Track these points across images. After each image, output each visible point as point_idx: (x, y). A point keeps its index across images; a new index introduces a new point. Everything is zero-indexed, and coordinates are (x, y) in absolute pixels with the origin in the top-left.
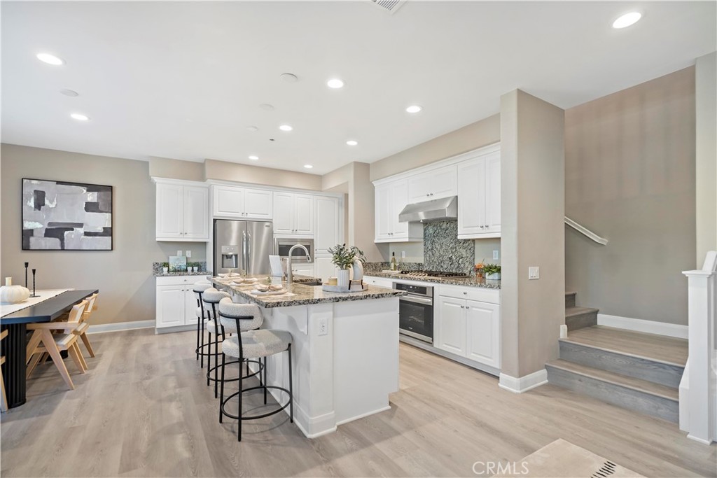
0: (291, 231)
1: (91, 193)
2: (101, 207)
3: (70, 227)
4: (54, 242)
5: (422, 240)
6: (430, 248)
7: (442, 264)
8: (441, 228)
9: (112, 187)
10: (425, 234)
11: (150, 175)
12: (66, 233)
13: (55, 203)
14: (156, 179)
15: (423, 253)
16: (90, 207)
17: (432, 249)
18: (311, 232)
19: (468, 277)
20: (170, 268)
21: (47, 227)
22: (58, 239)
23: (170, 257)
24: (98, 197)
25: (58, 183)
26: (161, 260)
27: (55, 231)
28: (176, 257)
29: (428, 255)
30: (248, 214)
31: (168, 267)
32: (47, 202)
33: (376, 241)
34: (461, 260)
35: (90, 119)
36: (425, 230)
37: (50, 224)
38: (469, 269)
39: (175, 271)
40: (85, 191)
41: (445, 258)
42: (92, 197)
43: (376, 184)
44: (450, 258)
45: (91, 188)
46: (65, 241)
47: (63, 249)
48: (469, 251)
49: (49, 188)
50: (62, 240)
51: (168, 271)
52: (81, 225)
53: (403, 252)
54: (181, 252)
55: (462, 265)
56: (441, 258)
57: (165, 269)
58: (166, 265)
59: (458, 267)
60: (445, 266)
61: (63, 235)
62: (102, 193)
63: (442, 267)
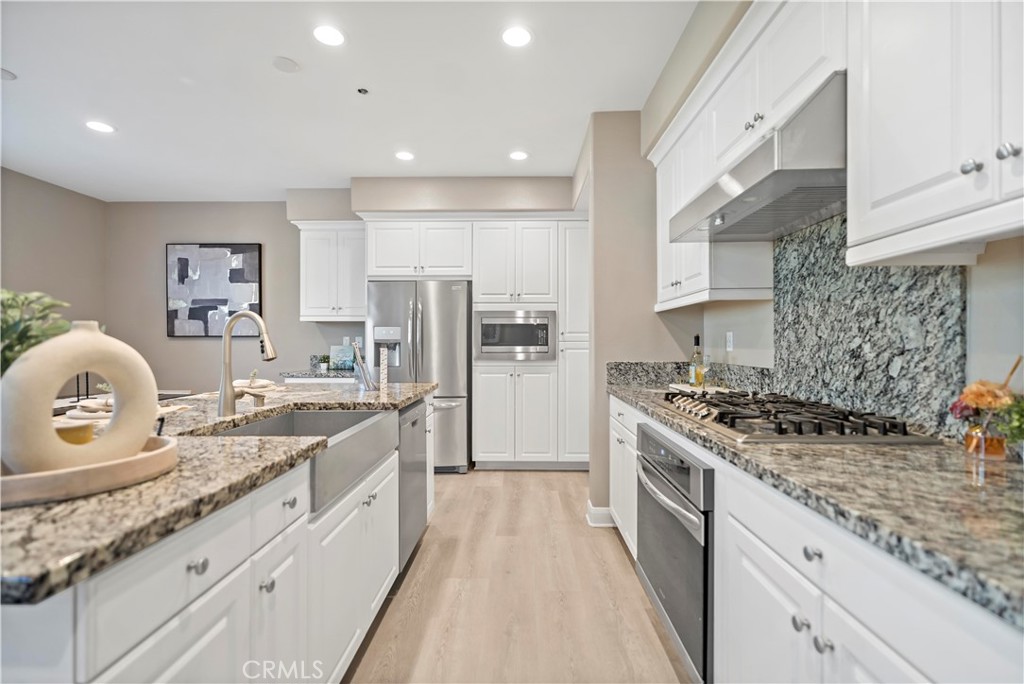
0: (508, 296)
1: (235, 256)
2: (247, 275)
3: (214, 305)
4: (196, 327)
5: (770, 295)
6: (790, 318)
7: (828, 376)
8: (822, 246)
9: (260, 246)
10: (776, 273)
11: (288, 218)
12: (210, 313)
13: (198, 273)
14: (300, 225)
15: (772, 337)
16: (236, 276)
17: (797, 322)
18: (551, 297)
19: (931, 442)
20: (331, 364)
21: (190, 306)
22: (201, 322)
23: (332, 348)
24: (244, 261)
25: (202, 245)
26: (320, 354)
27: (199, 312)
28: (340, 347)
29: (784, 344)
30: (426, 269)
31: (328, 362)
32: (190, 273)
33: (658, 308)
34: (898, 362)
35: (116, 129)
36: (777, 260)
37: (194, 302)
38: (936, 406)
39: (337, 369)
40: (229, 253)
41: (838, 353)
42: (236, 261)
43: (655, 158)
44: (855, 354)
45: (236, 248)
46: (209, 325)
47: (207, 336)
48: (933, 323)
49: (193, 254)
50: (206, 323)
51: (328, 369)
52: (224, 302)
53: (730, 335)
54: (348, 338)
55: (904, 386)
56: (823, 353)
57: (324, 366)
58: (326, 359)
59: (884, 392)
60: (837, 384)
61: (206, 315)
62: (248, 255)
63: (825, 384)
